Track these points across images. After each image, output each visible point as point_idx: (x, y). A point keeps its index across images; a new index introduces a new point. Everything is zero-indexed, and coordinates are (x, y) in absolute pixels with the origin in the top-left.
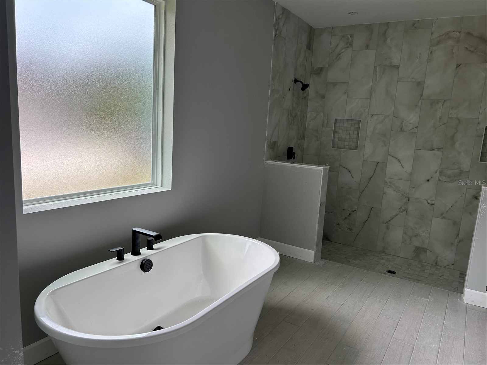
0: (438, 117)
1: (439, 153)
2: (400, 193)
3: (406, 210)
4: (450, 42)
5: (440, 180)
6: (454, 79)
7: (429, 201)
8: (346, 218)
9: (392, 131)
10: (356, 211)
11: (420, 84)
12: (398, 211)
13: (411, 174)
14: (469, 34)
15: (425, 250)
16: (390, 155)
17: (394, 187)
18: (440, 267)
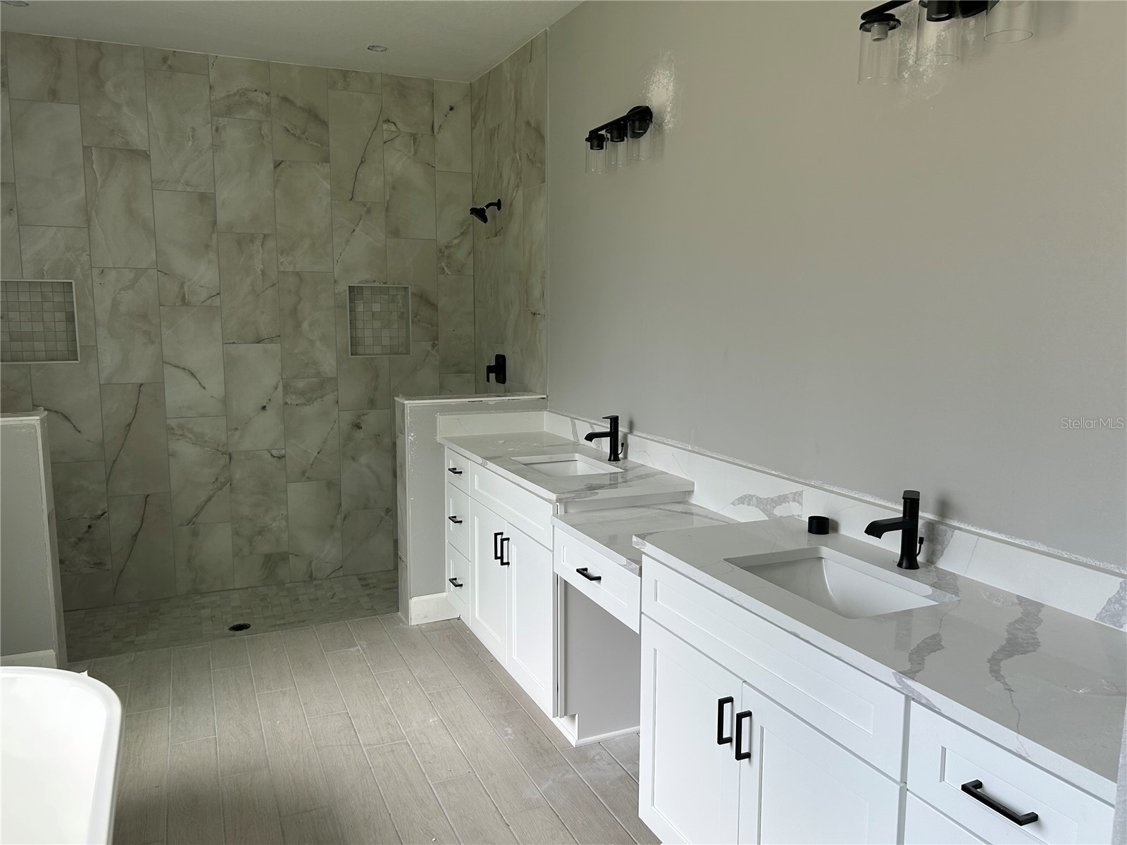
0: (259, 270)
1: (274, 347)
2: (208, 447)
3: (229, 480)
4: (252, 113)
5: (286, 403)
6: (274, 192)
7: (274, 452)
8: (80, 540)
9: (161, 307)
10: (106, 514)
11: (206, 199)
12: (211, 487)
13: (225, 401)
14: (285, 99)
15: (284, 557)
16: (169, 364)
17: (190, 436)
18: (320, 582)
